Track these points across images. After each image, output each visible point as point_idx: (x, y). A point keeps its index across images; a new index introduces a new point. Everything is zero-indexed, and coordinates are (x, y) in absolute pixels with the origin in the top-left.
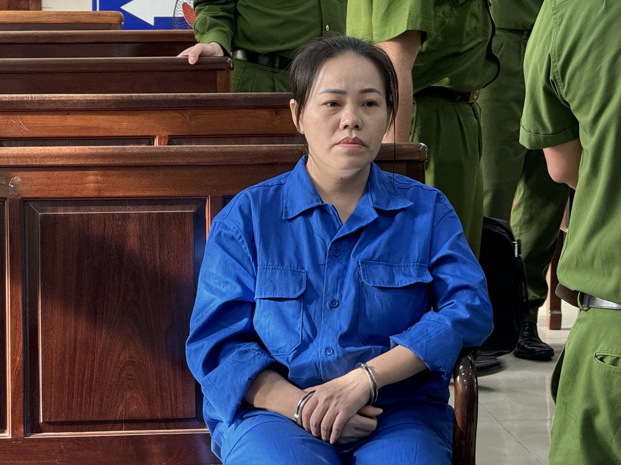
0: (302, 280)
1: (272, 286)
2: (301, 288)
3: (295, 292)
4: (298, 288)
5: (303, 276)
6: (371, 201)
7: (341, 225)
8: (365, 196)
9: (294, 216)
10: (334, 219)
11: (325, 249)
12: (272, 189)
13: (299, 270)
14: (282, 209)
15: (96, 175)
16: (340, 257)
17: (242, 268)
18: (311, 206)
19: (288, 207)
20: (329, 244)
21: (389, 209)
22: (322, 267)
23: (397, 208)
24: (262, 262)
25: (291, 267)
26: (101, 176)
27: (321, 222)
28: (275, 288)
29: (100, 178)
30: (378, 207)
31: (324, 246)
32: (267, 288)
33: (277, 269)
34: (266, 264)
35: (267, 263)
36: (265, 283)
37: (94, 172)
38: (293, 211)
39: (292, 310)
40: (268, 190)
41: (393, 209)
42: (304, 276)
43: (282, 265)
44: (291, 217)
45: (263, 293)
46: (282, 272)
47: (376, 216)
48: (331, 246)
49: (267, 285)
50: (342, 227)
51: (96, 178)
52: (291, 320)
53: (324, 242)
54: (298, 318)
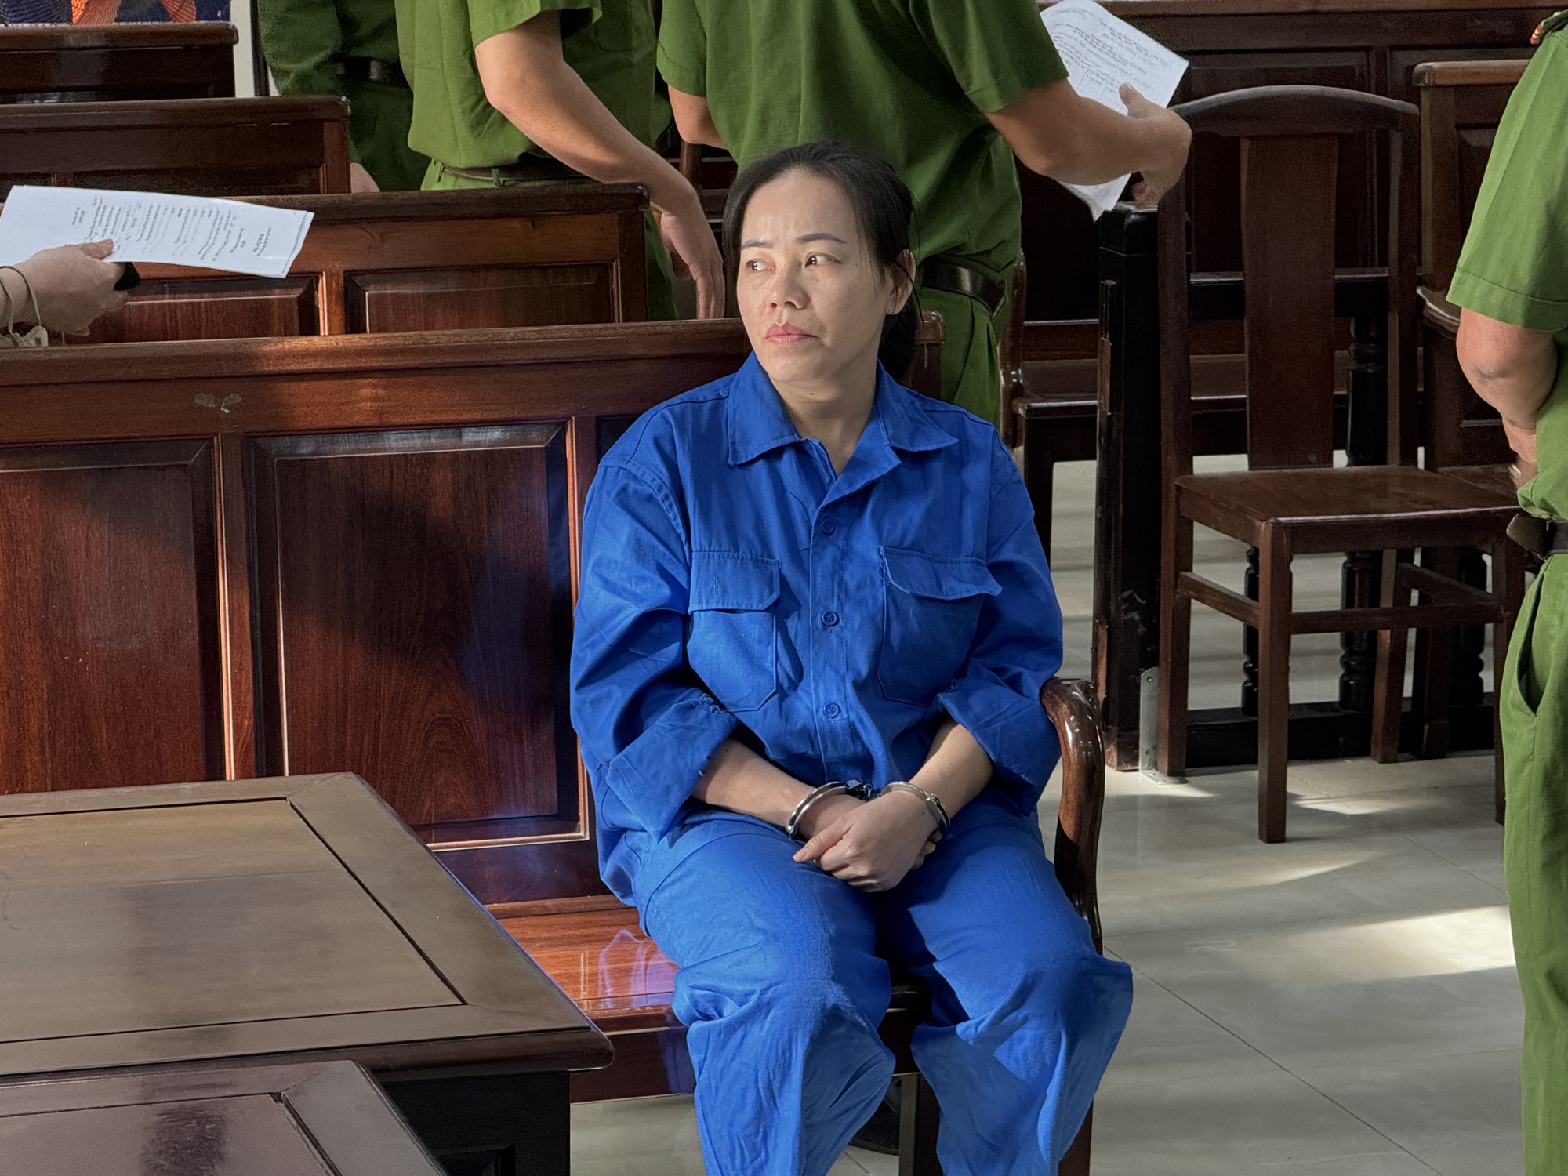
0: (771, 577)
1: (719, 589)
2: (771, 592)
3: (761, 601)
4: (766, 592)
5: (773, 569)
6: (884, 434)
7: (834, 477)
8: (872, 426)
9: (749, 459)
10: (821, 466)
11: (807, 523)
12: (706, 408)
13: (765, 559)
14: (726, 447)
15: (374, 386)
16: (835, 534)
17: (667, 553)
18: (779, 443)
19: (737, 441)
20: (814, 511)
21: (916, 449)
22: (804, 554)
23: (929, 448)
24: (701, 546)
25: (751, 554)
26: (385, 387)
27: (799, 473)
28: (725, 591)
29: (381, 392)
30: (897, 445)
31: (805, 516)
32: (711, 591)
33: (728, 556)
34: (707, 549)
35: (710, 546)
36: (707, 584)
37: (371, 380)
38: (746, 450)
39: (757, 631)
40: (700, 409)
41: (923, 449)
42: (775, 570)
43: (737, 550)
44: (744, 460)
45: (704, 601)
46: (736, 561)
47: (896, 461)
48: (819, 516)
49: (711, 586)
50: (836, 483)
51: (374, 391)
52: (756, 649)
53: (805, 509)
54: (769, 644)
